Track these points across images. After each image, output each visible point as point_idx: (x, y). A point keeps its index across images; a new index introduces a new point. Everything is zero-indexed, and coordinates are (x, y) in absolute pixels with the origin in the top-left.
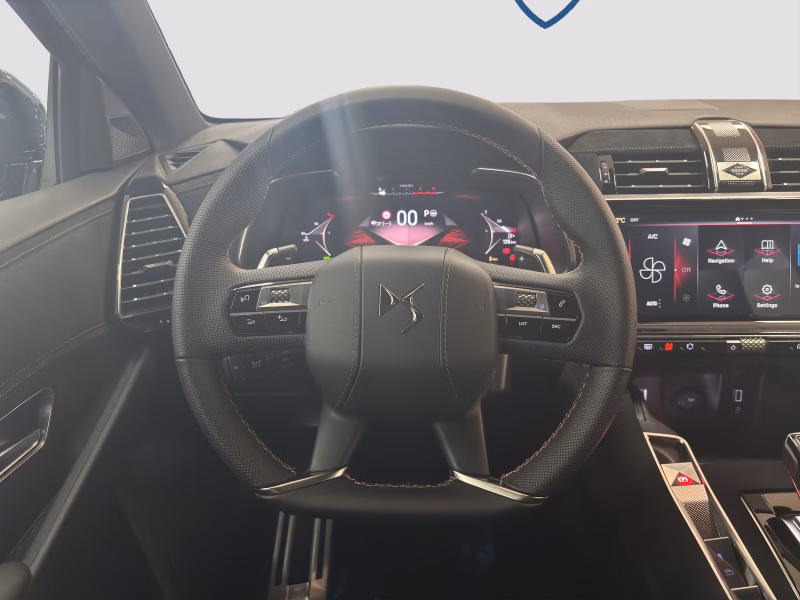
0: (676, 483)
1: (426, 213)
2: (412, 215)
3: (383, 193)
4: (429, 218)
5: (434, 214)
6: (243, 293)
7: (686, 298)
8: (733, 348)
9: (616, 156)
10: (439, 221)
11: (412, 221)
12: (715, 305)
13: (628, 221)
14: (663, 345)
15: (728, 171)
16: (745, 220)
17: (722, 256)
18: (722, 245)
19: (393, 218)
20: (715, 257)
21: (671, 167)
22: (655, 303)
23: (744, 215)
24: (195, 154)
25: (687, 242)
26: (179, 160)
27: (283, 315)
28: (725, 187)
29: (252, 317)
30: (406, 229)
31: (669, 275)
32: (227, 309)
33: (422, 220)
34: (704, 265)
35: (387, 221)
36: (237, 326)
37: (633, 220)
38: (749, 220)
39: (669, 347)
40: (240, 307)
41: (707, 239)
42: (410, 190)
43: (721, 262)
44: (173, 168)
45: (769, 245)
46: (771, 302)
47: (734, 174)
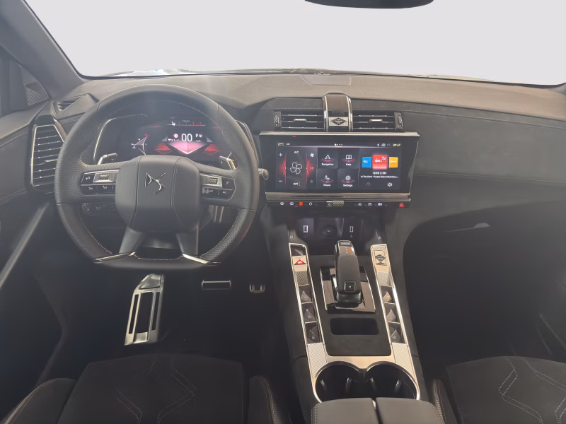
0: (296, 264)
1: (197, 135)
2: (190, 137)
3: (174, 124)
4: (198, 138)
5: (201, 136)
6: (87, 176)
7: (312, 181)
8: (329, 205)
9: (283, 112)
10: (203, 140)
11: (190, 139)
12: (325, 185)
13: (285, 144)
14: (298, 203)
15: (334, 122)
16: (339, 145)
17: (328, 162)
18: (328, 157)
19: (179, 138)
20: (324, 163)
21: (308, 119)
22: (297, 184)
23: (338, 143)
24: (73, 102)
25: (312, 155)
26: (64, 105)
27: (105, 186)
28: (332, 129)
29: (91, 187)
30: (186, 144)
31: (303, 171)
32: (79, 183)
33: (195, 139)
34: (320, 166)
35: (176, 139)
36: (85, 190)
37: (288, 144)
38: (341, 146)
39: (301, 204)
40: (85, 182)
41: (321, 154)
42: (188, 123)
43: (327, 165)
44: (60, 110)
45: (349, 157)
46: (350, 184)
47: (336, 123)
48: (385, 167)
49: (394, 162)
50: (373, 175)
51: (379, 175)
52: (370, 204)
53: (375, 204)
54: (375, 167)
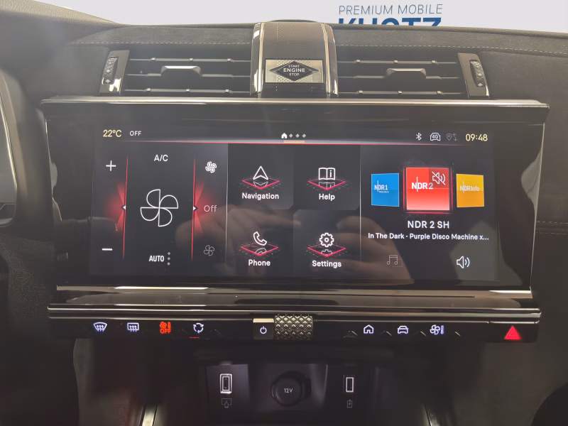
7: (209, 251)
8: (263, 331)
9: (135, 51)
12: (251, 262)
13: (125, 134)
14: (157, 325)
16: (294, 138)
17: (262, 189)
18: (261, 174)
20: (251, 192)
22: (161, 258)
23: (292, 131)
25: (211, 167)
31: (183, 215)
34: (237, 203)
37: (133, 133)
38: (301, 138)
39: (165, 328)
41: (240, 164)
43: (260, 197)
45: (329, 174)
46: (332, 259)
47: (286, 75)
48: (445, 207)
49: (471, 189)
50: (407, 231)
51: (428, 231)
52: (403, 329)
53: (420, 328)
54: (411, 206)
